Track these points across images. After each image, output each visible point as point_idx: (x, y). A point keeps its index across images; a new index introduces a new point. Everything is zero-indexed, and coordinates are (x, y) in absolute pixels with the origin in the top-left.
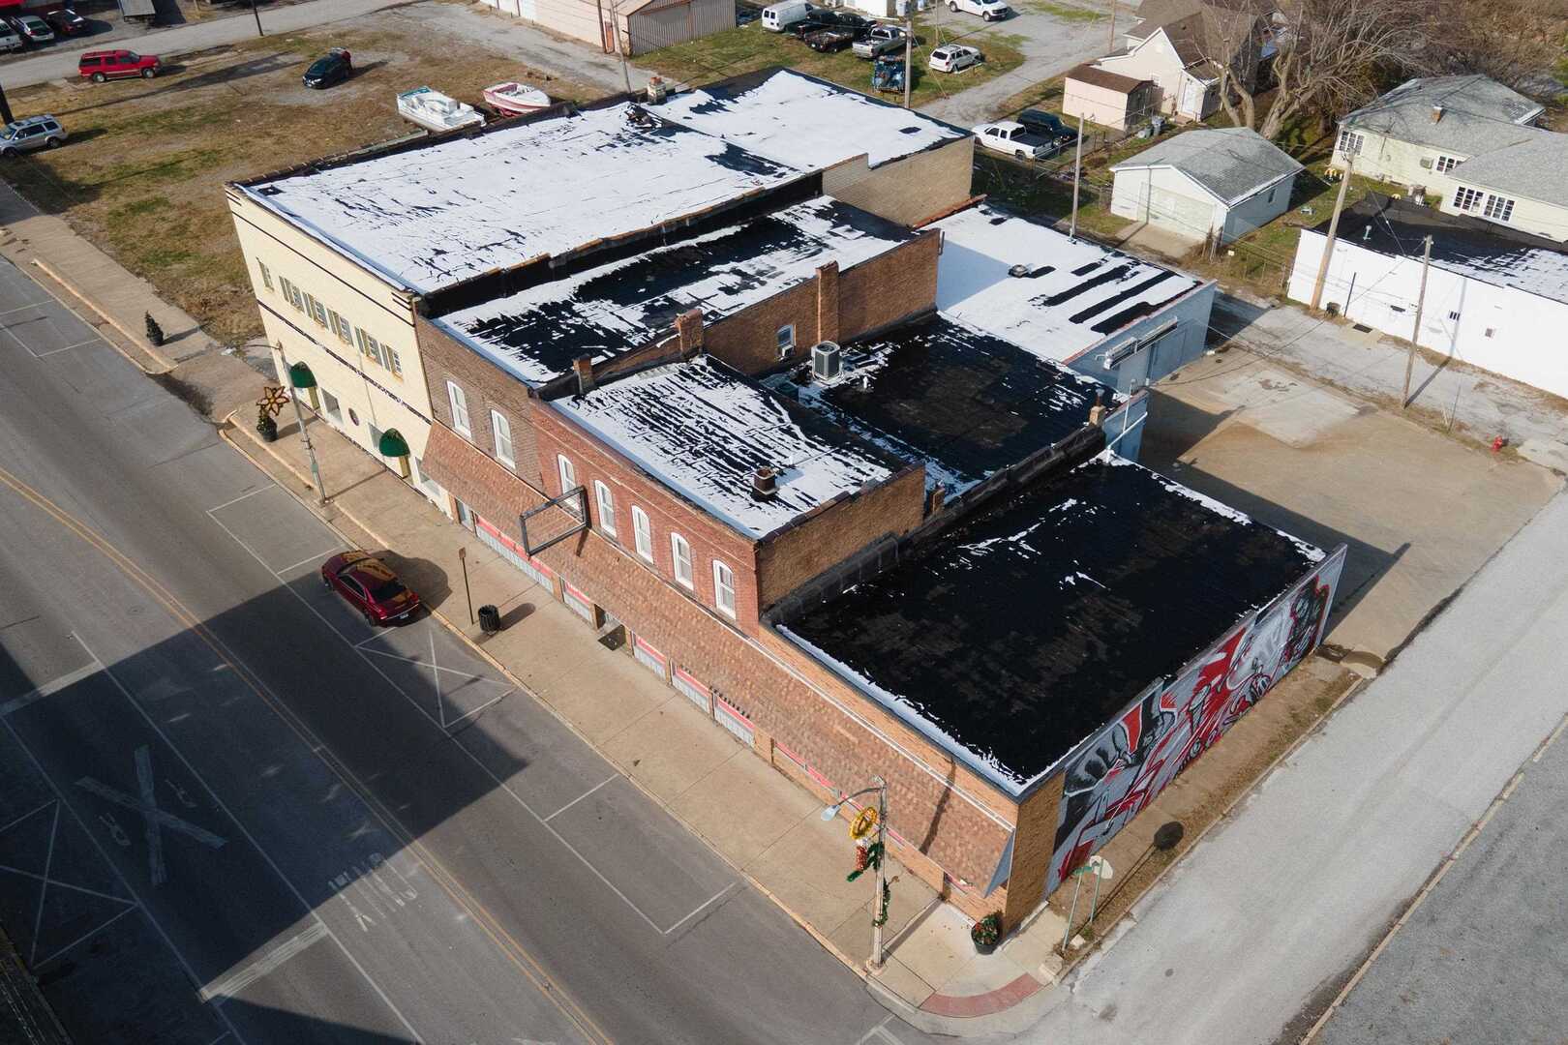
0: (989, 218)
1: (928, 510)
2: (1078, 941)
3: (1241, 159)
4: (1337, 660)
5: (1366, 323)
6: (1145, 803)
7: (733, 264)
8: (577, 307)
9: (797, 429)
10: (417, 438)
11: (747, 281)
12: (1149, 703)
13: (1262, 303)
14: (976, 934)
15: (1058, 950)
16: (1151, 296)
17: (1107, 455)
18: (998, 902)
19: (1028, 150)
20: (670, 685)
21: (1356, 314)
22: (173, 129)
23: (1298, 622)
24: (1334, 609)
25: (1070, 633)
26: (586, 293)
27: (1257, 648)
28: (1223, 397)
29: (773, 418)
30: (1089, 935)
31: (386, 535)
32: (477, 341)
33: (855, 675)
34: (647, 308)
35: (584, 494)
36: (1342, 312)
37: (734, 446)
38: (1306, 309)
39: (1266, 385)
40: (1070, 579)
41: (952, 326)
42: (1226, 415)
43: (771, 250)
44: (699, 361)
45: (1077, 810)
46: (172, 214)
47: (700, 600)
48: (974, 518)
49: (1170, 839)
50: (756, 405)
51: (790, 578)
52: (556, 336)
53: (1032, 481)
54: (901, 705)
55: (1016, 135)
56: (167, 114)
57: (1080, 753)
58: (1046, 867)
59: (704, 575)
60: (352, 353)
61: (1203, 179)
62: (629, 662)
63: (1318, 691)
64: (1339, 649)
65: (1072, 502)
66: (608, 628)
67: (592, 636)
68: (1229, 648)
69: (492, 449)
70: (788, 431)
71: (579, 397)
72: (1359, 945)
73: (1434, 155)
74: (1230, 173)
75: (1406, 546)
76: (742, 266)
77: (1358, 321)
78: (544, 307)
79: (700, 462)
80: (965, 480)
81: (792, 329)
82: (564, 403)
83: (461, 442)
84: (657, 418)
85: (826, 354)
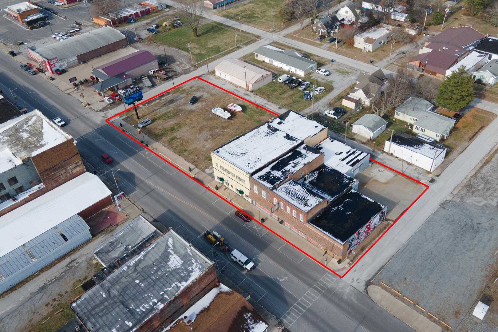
0: (331, 140)
2: (351, 262)
3: (376, 122)
4: (387, 221)
5: (398, 157)
6: (360, 243)
7: (293, 161)
8: (272, 172)
10: (247, 192)
11: (296, 165)
12: (359, 232)
13: (380, 152)
14: (338, 262)
15: (348, 263)
16: (359, 158)
17: (353, 191)
18: (341, 258)
19: (336, 117)
20: (291, 229)
22: (169, 118)
23: (381, 217)
25: (348, 221)
26: (273, 169)
27: (375, 221)
28: (372, 174)
30: (352, 261)
31: (243, 207)
32: (259, 180)
33: (320, 229)
34: (282, 172)
35: (279, 204)
36: (393, 154)
37: (300, 196)
38: (387, 153)
39: (379, 171)
40: (348, 213)
41: (327, 167)
42: (372, 177)
43: (298, 157)
44: (291, 181)
45: (350, 246)
46: (179, 140)
47: (298, 219)
48: (334, 204)
49: (363, 248)
50: (301, 189)
51: (310, 216)
52: (270, 178)
53: (341, 197)
54: (327, 233)
55: (334, 114)
57: (350, 239)
58: (346, 253)
59: (298, 216)
60: (235, 179)
61: (369, 128)
62: (284, 226)
63: (384, 226)
64: (388, 219)
65: (348, 200)
66: (280, 221)
67: (278, 222)
68: (370, 223)
69: (261, 195)
70: (307, 193)
71: (276, 189)
72: (387, 261)
73: (413, 118)
74: (374, 126)
75: (399, 201)
77: (396, 156)
78: (267, 173)
79: (296, 200)
80: (332, 198)
81: (303, 172)
82: (274, 191)
83: (256, 194)
84: (288, 192)
85: (309, 176)
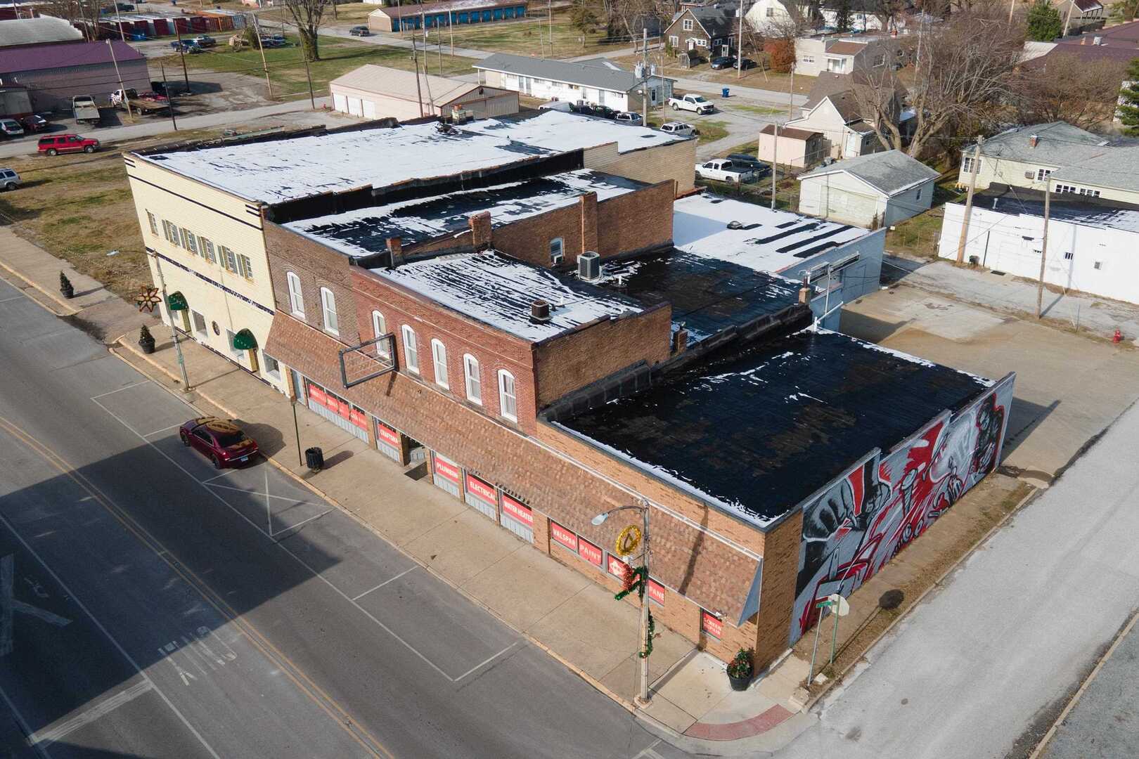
0: (710, 200)
1: (674, 349)
2: (821, 679)
3: (895, 168)
4: (1015, 476)
5: (1000, 269)
6: (868, 577)
7: (514, 200)
8: (392, 220)
9: (566, 288)
10: (262, 328)
11: (525, 208)
12: (869, 466)
13: (919, 260)
14: (731, 671)
15: (804, 685)
16: (835, 239)
17: (813, 328)
18: (748, 637)
19: (735, 176)
20: (463, 500)
21: (992, 264)
22: (102, 179)
23: (982, 433)
24: (1006, 443)
25: (799, 429)
26: (399, 213)
27: (952, 448)
28: (898, 313)
29: (548, 282)
30: (830, 674)
31: (234, 410)
32: (311, 236)
33: (619, 453)
34: (447, 221)
35: (393, 339)
36: (981, 262)
37: (516, 296)
38: (953, 263)
39: (930, 306)
40: (794, 397)
41: (685, 254)
42: (902, 324)
43: (544, 194)
44: (487, 253)
45: (815, 555)
46: (93, 225)
47: (489, 410)
48: (710, 359)
49: (892, 603)
50: (535, 276)
51: (562, 385)
52: (374, 234)
54: (658, 471)
55: (725, 167)
56: (98, 172)
57: (817, 502)
58: (789, 611)
59: (490, 385)
60: (215, 270)
61: (868, 179)
62: (430, 488)
63: (1003, 497)
64: (1015, 469)
65: (789, 354)
66: (413, 465)
67: (400, 471)
68: (931, 436)
69: (321, 323)
70: (560, 289)
71: (390, 268)
73: (1035, 169)
74: (888, 177)
75: (1057, 403)
76: (523, 201)
77: (993, 269)
78: (366, 220)
79: (486, 304)
81: (561, 241)
82: (380, 271)
83: (297, 324)
84: (454, 281)
85: (588, 259)
